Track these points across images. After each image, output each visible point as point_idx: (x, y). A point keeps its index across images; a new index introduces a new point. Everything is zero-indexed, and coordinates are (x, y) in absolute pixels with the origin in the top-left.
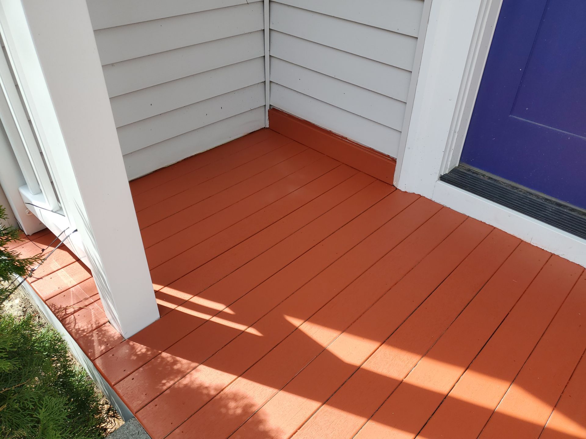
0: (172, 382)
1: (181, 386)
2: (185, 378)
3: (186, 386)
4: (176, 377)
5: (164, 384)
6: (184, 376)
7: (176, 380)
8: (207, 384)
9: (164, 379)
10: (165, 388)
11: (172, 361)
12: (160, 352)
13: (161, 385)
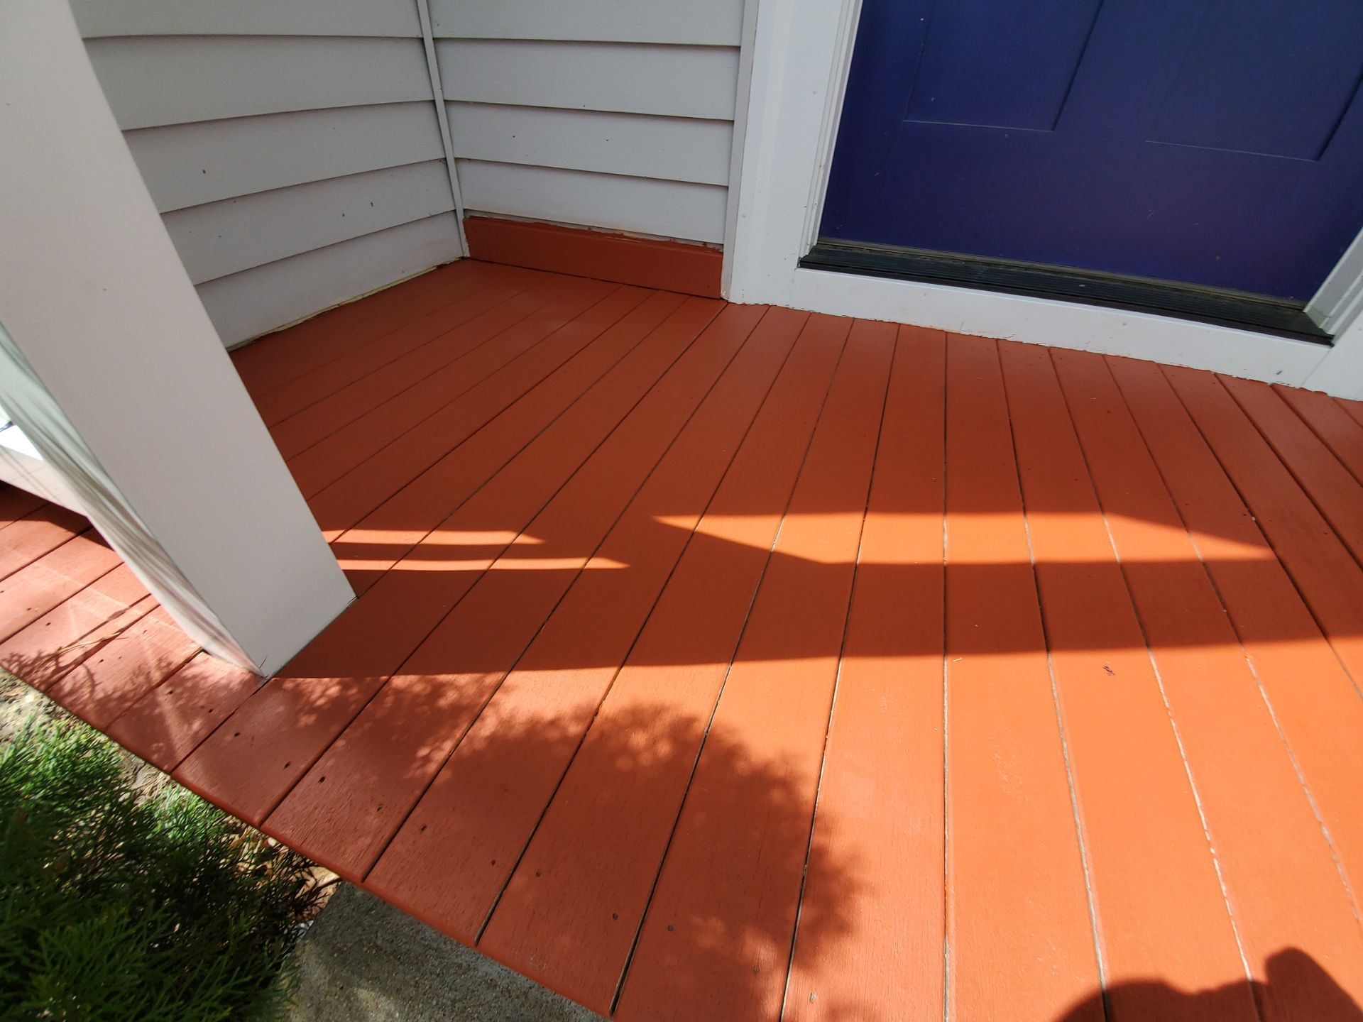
0: (448, 746)
1: (479, 745)
2: (483, 719)
3: (492, 739)
4: (455, 727)
5: (427, 759)
6: (477, 717)
7: (458, 734)
8: (549, 713)
9: (422, 744)
10: (432, 768)
11: (429, 689)
12: (384, 678)
13: (418, 764)
